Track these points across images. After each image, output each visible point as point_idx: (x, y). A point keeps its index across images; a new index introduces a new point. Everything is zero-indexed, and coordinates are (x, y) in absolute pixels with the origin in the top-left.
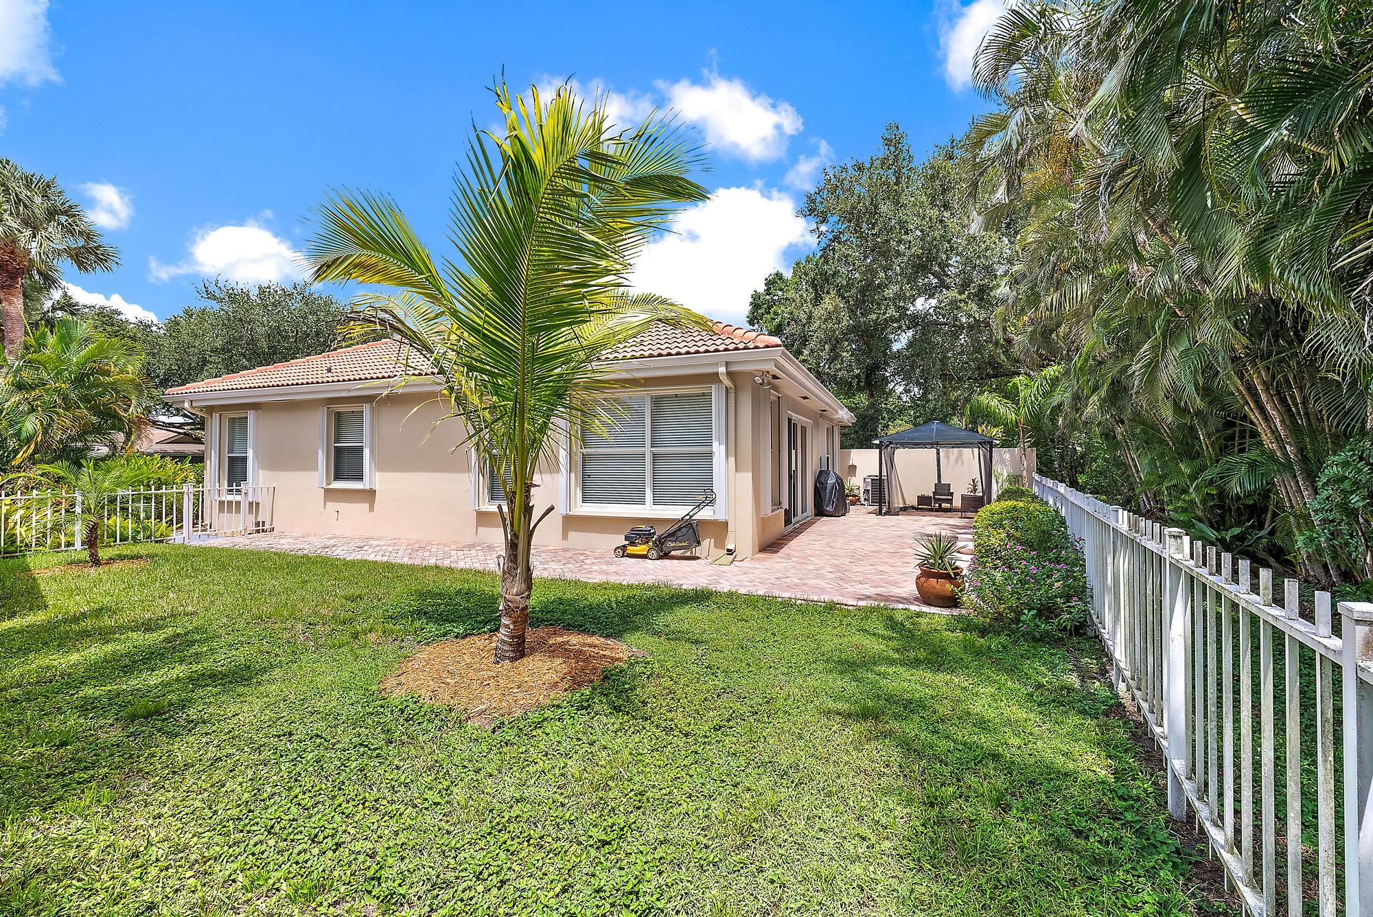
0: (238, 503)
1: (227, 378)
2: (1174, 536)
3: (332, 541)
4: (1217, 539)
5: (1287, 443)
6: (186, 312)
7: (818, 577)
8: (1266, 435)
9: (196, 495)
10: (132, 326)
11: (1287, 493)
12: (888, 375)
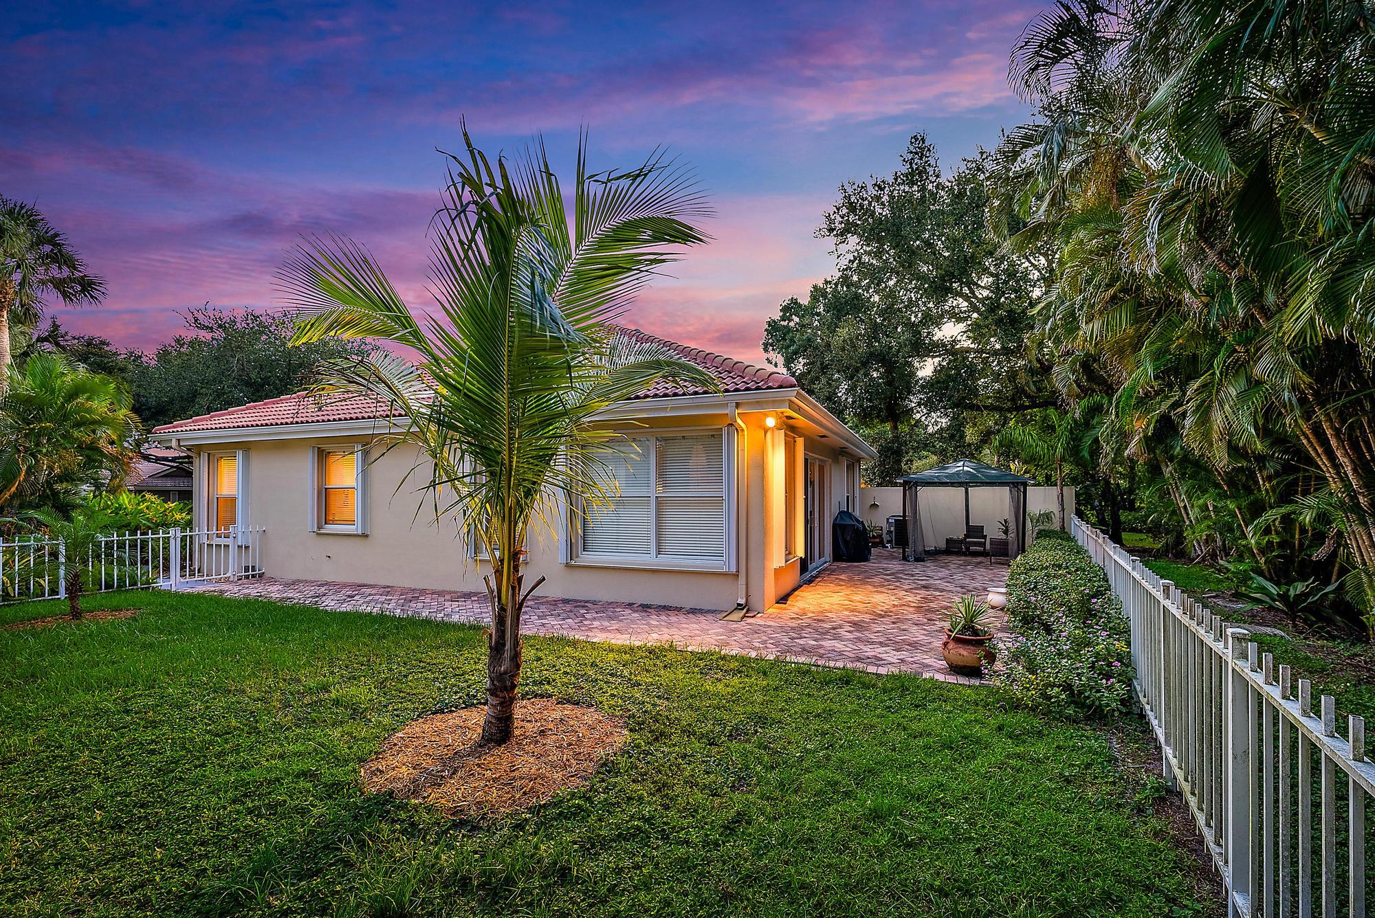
0: (227, 546)
1: (216, 416)
2: (1238, 638)
3: (323, 589)
4: (1278, 595)
5: (1360, 493)
6: (178, 341)
7: (837, 638)
8: (1335, 483)
9: (183, 539)
10: (123, 356)
11: (1359, 547)
12: (913, 405)
